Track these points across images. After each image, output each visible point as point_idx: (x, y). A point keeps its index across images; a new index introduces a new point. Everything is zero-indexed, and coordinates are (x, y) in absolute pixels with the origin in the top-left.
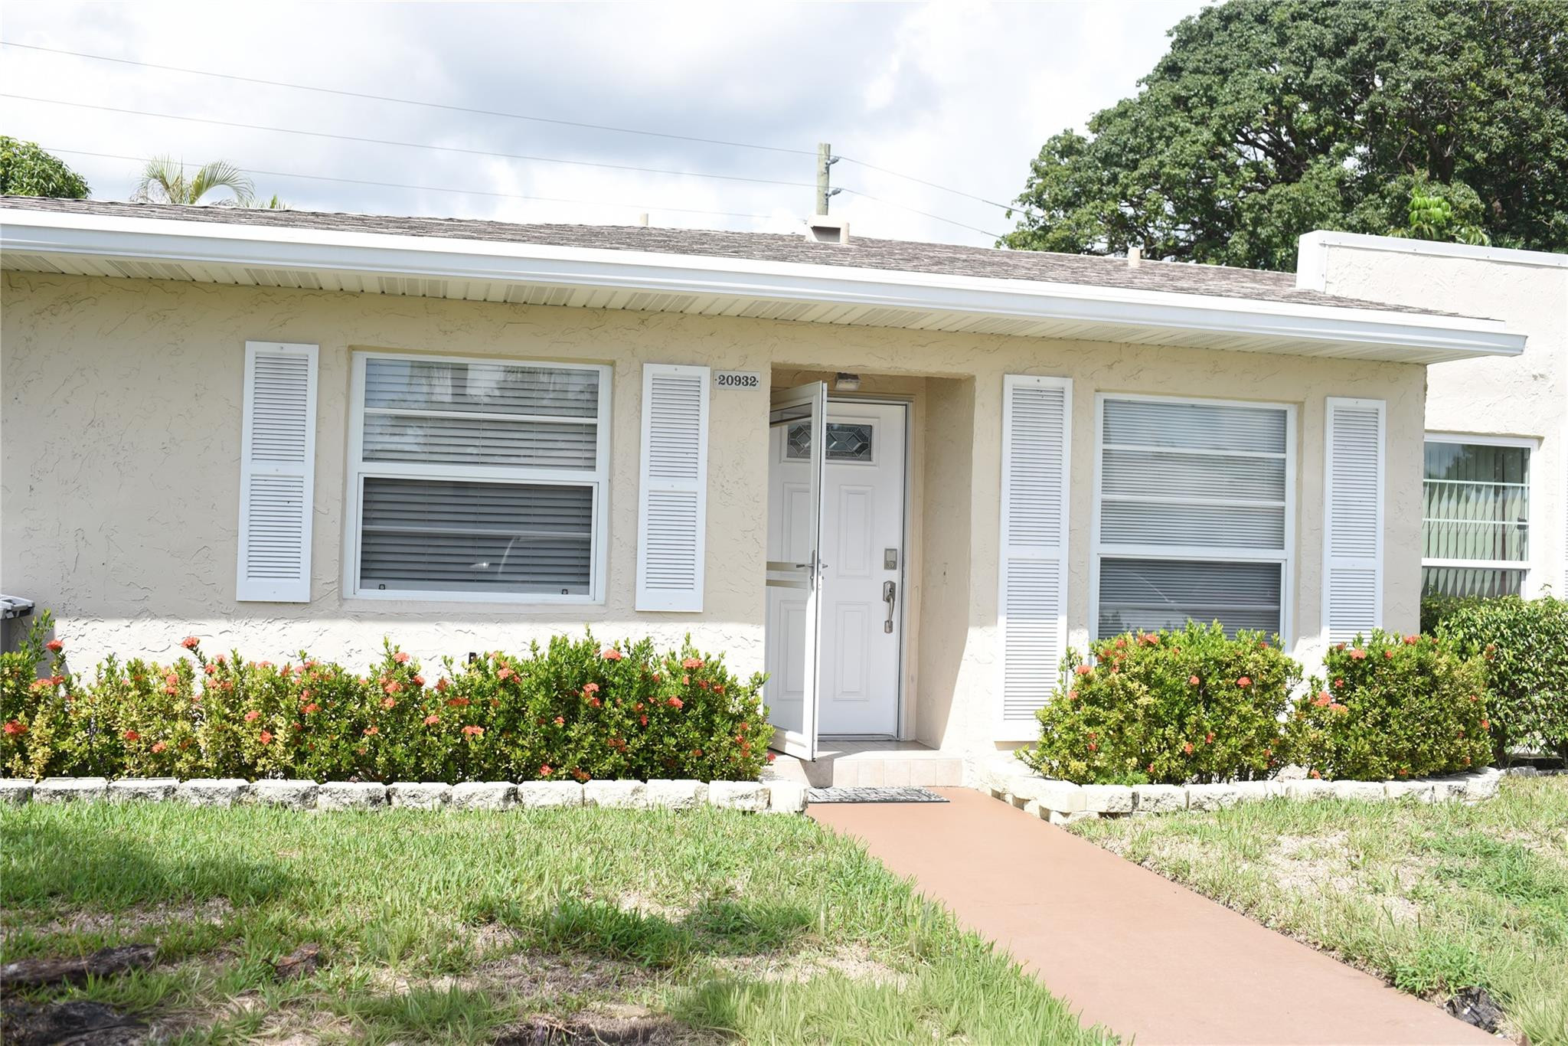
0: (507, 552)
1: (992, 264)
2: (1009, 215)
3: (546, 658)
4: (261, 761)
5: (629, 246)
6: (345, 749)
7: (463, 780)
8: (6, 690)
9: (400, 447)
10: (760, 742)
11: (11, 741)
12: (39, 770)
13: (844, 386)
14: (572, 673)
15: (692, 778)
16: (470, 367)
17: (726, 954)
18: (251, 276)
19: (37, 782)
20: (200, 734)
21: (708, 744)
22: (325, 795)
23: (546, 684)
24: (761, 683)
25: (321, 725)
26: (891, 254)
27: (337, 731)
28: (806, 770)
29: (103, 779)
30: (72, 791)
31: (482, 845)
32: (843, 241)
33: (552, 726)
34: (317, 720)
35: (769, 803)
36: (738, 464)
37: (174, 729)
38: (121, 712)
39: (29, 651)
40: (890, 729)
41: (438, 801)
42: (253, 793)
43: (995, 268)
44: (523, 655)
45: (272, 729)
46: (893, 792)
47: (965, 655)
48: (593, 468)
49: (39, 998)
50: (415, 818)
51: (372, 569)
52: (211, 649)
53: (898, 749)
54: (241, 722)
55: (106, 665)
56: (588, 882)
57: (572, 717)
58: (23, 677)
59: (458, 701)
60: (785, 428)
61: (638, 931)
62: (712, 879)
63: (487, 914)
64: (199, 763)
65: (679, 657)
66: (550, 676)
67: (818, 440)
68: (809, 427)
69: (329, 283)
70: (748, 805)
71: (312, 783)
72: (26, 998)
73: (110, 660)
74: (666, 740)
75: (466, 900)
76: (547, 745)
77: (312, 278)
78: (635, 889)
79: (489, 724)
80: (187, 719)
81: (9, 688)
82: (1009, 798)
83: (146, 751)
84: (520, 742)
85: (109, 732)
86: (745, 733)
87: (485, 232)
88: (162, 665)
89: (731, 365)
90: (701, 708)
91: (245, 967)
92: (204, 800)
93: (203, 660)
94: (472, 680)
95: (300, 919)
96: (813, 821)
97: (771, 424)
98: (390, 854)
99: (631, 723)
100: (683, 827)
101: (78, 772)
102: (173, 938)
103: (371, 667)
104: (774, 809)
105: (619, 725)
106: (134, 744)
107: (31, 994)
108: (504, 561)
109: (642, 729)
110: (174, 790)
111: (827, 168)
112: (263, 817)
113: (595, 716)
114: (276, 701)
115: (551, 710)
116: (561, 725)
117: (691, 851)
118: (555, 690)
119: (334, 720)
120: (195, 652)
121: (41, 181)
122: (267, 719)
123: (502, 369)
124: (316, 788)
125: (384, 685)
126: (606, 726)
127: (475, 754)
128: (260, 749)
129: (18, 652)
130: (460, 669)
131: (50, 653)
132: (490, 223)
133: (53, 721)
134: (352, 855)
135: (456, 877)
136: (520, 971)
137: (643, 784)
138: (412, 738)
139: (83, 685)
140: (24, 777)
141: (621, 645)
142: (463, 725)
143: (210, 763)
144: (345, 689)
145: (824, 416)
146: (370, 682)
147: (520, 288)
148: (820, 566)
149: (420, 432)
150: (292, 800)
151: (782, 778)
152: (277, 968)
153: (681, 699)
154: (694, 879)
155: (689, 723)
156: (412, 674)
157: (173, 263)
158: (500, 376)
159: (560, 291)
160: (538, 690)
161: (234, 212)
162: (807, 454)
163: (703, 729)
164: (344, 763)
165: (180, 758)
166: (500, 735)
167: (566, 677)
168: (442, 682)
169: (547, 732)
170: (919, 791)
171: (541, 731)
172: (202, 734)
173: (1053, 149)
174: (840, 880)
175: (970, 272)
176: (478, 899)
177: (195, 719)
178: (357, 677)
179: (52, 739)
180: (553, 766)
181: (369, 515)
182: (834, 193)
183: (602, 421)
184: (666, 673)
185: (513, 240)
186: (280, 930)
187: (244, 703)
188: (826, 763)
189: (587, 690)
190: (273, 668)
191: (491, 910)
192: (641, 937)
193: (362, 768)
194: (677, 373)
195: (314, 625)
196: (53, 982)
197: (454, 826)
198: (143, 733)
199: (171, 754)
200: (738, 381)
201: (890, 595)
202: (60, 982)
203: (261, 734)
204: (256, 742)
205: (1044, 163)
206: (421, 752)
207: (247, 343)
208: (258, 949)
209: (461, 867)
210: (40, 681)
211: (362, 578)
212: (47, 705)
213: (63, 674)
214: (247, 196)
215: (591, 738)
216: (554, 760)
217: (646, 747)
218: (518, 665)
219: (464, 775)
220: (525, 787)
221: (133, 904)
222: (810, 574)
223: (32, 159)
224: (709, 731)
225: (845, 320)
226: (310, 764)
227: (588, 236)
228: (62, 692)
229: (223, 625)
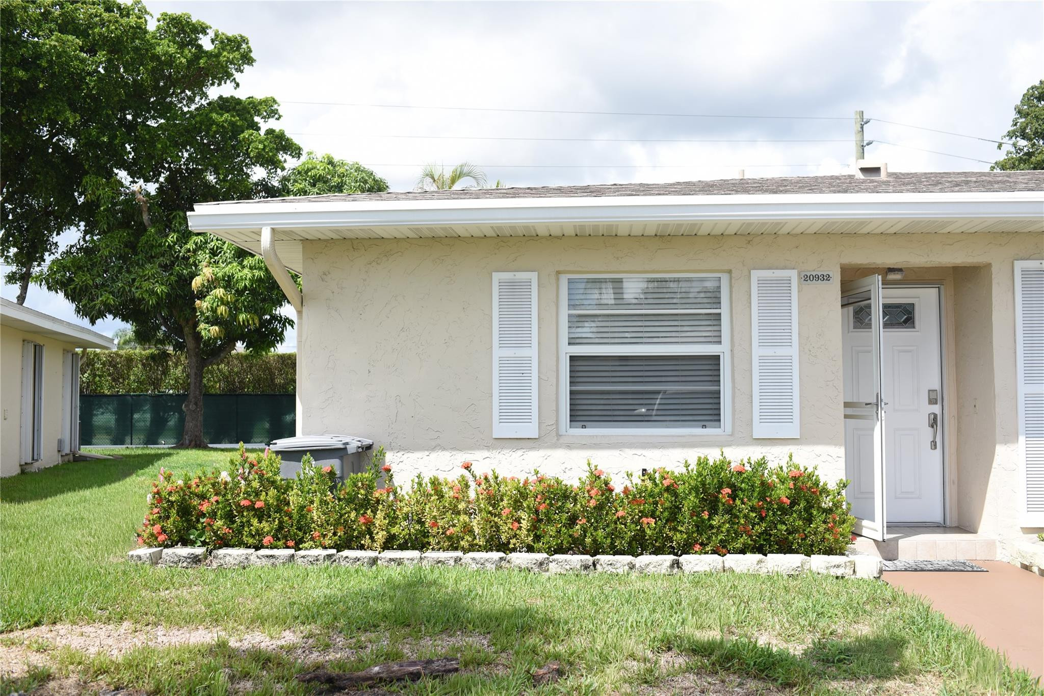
0: (658, 401)
1: (998, 182)
2: (1000, 147)
3: (695, 472)
4: (513, 541)
5: (737, 192)
6: (565, 533)
7: (642, 554)
8: (360, 496)
9: (580, 335)
10: (845, 528)
11: (364, 528)
12: (380, 546)
13: (892, 277)
14: (713, 481)
15: (798, 553)
16: (624, 280)
17: (835, 678)
18: (494, 230)
19: (379, 553)
20: (474, 523)
21: (808, 530)
22: (554, 563)
23: (696, 489)
24: (845, 486)
25: (550, 518)
26: (921, 182)
27: (560, 521)
28: (878, 547)
29: (417, 552)
30: (400, 559)
31: (660, 598)
32: (883, 176)
33: (700, 518)
34: (547, 514)
35: (854, 571)
36: (820, 335)
37: (459, 520)
38: (427, 509)
39: (372, 471)
40: (938, 517)
41: (627, 568)
42: (508, 562)
43: (1001, 185)
44: (680, 470)
45: (518, 520)
46: (944, 563)
47: (994, 465)
48: (720, 342)
49: (392, 689)
50: (612, 579)
51: (578, 415)
52: (480, 469)
53: (945, 532)
54: (499, 515)
55: (416, 480)
56: (733, 624)
57: (713, 511)
58: (370, 488)
59: (637, 501)
60: (851, 309)
61: (771, 660)
62: (820, 624)
63: (668, 645)
64: (475, 542)
65: (785, 469)
66: (698, 484)
67: (877, 316)
68: (869, 306)
69: (542, 232)
70: (839, 572)
71: (545, 555)
72: (385, 688)
73: (419, 477)
74: (779, 526)
75: (652, 635)
76: (698, 530)
77: (533, 230)
78: (766, 630)
79: (658, 517)
80: (466, 514)
81: (362, 495)
82: (1035, 569)
83: (442, 534)
84: (679, 528)
85: (420, 522)
86: (834, 522)
87: (639, 191)
88: (450, 480)
89: (812, 268)
90: (802, 505)
91: (514, 675)
92: (479, 566)
93: (474, 476)
94: (646, 487)
95: (546, 645)
96: (887, 584)
97: (843, 306)
98: (599, 603)
99: (754, 515)
100: (795, 587)
101: (403, 547)
102: (469, 655)
103: (580, 479)
104: (859, 575)
105: (746, 516)
106: (435, 529)
107: (388, 686)
108: (656, 407)
109: (762, 519)
110: (461, 559)
111: (862, 128)
112: (516, 577)
113: (729, 510)
114: (520, 502)
115: (699, 507)
116: (706, 517)
117: (802, 604)
118: (702, 493)
119: (558, 514)
120: (470, 471)
121: (362, 184)
122: (515, 514)
123: (646, 280)
124: (548, 558)
125: (588, 491)
126: (737, 517)
127: (650, 536)
128: (512, 533)
129: (366, 473)
130: (637, 480)
131: (384, 473)
132: (641, 185)
133: (387, 516)
134: (575, 604)
135: (644, 620)
136: (692, 685)
137: (764, 557)
138: (608, 526)
139: (404, 492)
140: (371, 549)
141: (745, 461)
142: (641, 517)
143: (482, 542)
144: (564, 494)
145: (880, 298)
146: (580, 489)
147: (666, 225)
148: (883, 404)
149: (593, 324)
150: (533, 566)
151: (862, 554)
152: (534, 676)
153: (788, 498)
154: (807, 624)
155: (795, 515)
156: (606, 483)
157: (447, 226)
158: (644, 285)
159: (693, 225)
160: (690, 493)
161: (481, 192)
162: (869, 326)
163: (804, 519)
164: (565, 542)
165: (463, 539)
166: (665, 524)
167: (709, 484)
168: (626, 489)
169: (697, 521)
170: (964, 563)
171: (693, 521)
172: (476, 524)
173: (1032, 96)
174: (913, 628)
175: (983, 189)
176: (659, 635)
177: (471, 514)
178: (571, 486)
179: (387, 526)
180: (702, 544)
181: (574, 380)
182: (868, 144)
183: (724, 311)
184: (777, 480)
185: (659, 194)
186: (534, 651)
187: (501, 504)
188: (893, 542)
189: (724, 493)
190: (518, 481)
191: (669, 642)
192: (774, 664)
193: (575, 546)
194: (774, 275)
195: (542, 453)
196: (399, 679)
197: (638, 585)
198: (441, 523)
199: (457, 536)
200: (817, 278)
201: (933, 422)
202: (404, 679)
203: (512, 523)
204: (509, 529)
205: (1026, 107)
206: (614, 535)
207: (493, 273)
208: (521, 663)
209: (647, 613)
210: (379, 491)
211: (571, 421)
212: (384, 505)
213: (392, 486)
214: (482, 182)
215: (727, 525)
216: (703, 540)
217: (765, 532)
218: (676, 477)
219: (642, 550)
220: (684, 559)
221: (442, 632)
222: (875, 410)
223: (356, 171)
224: (809, 520)
225: (892, 231)
226: (543, 543)
227: (708, 188)
228: (391, 498)
229: (486, 453)
